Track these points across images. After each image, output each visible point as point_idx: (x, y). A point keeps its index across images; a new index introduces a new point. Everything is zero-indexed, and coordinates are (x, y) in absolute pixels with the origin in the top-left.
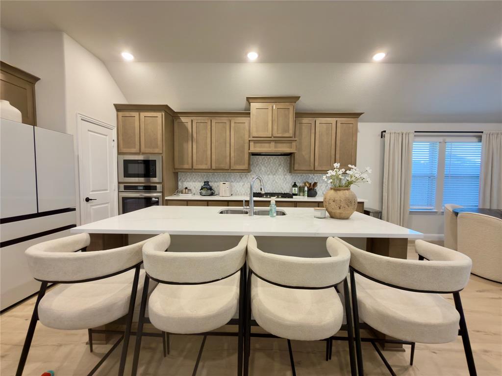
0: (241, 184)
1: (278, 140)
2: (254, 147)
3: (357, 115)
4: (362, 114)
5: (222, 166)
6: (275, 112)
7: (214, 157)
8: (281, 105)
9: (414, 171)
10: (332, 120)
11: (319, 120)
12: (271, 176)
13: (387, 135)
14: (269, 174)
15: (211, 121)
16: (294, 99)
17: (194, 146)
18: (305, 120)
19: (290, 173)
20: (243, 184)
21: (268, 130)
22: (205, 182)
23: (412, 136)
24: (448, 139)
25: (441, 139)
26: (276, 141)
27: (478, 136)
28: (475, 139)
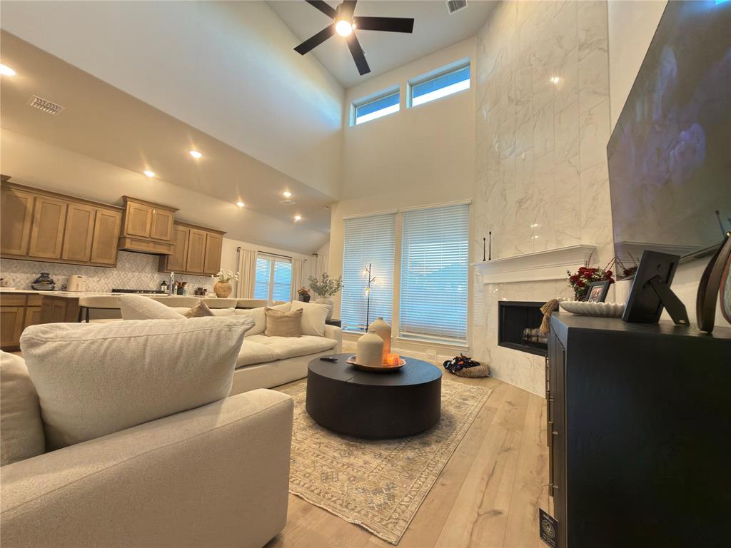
0: (96, 279)
1: (157, 242)
2: (131, 244)
3: (222, 233)
4: (225, 233)
5: (78, 257)
6: (155, 216)
7: (66, 246)
8: (161, 212)
9: (257, 279)
10: (204, 233)
11: (193, 230)
12: (136, 274)
13: (241, 251)
14: (134, 271)
15: (68, 205)
16: (173, 210)
17: (35, 229)
18: (180, 228)
19: (159, 271)
20: (98, 279)
21: (145, 231)
22: (42, 274)
23: (256, 254)
24: (276, 259)
25: (272, 258)
26: (155, 243)
27: (290, 259)
28: (289, 261)
